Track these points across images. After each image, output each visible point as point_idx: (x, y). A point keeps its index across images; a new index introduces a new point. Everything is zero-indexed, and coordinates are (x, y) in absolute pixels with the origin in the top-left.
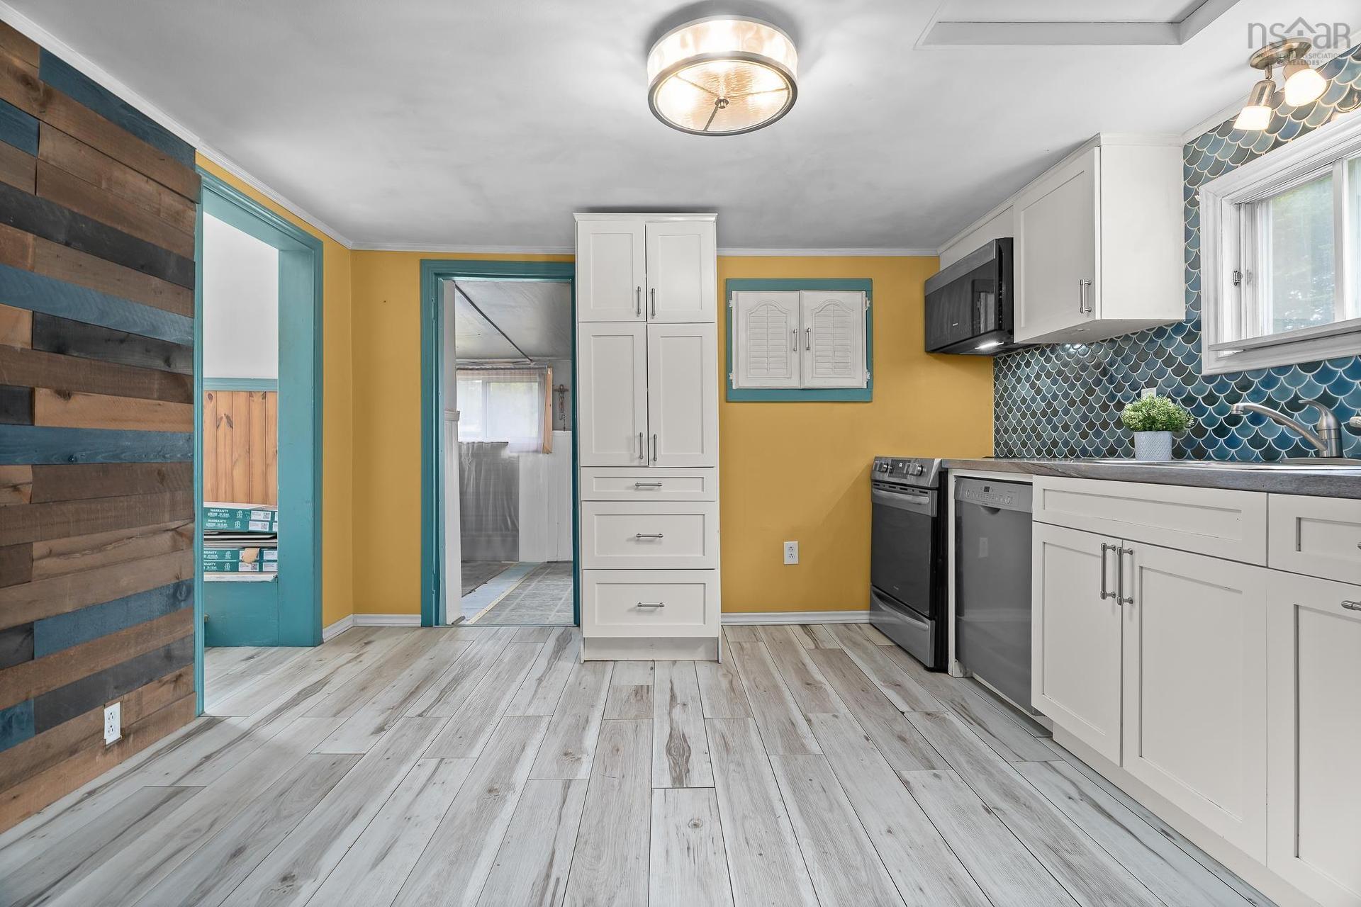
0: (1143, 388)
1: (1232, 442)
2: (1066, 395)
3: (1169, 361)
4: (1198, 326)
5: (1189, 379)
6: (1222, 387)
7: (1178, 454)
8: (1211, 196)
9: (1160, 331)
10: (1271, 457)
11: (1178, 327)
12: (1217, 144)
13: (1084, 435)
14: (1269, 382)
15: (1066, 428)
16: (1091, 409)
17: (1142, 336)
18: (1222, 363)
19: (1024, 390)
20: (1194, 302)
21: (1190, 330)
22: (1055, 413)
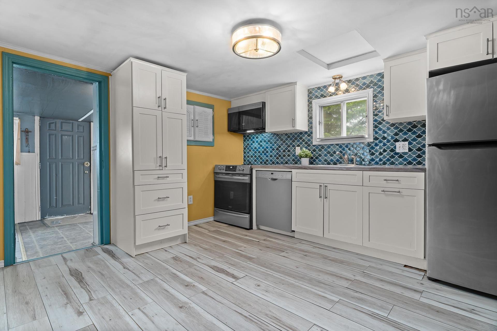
0: (296, 147)
1: (320, 161)
2: (271, 147)
3: (304, 141)
4: (312, 133)
5: (309, 145)
6: (317, 148)
7: (311, 163)
8: (315, 103)
9: (301, 133)
10: (329, 164)
11: (306, 133)
12: (316, 92)
13: (278, 158)
14: (329, 147)
15: (271, 156)
16: (280, 151)
17: (296, 133)
18: (318, 142)
19: (256, 145)
20: (311, 127)
21: (309, 134)
22: (267, 152)
